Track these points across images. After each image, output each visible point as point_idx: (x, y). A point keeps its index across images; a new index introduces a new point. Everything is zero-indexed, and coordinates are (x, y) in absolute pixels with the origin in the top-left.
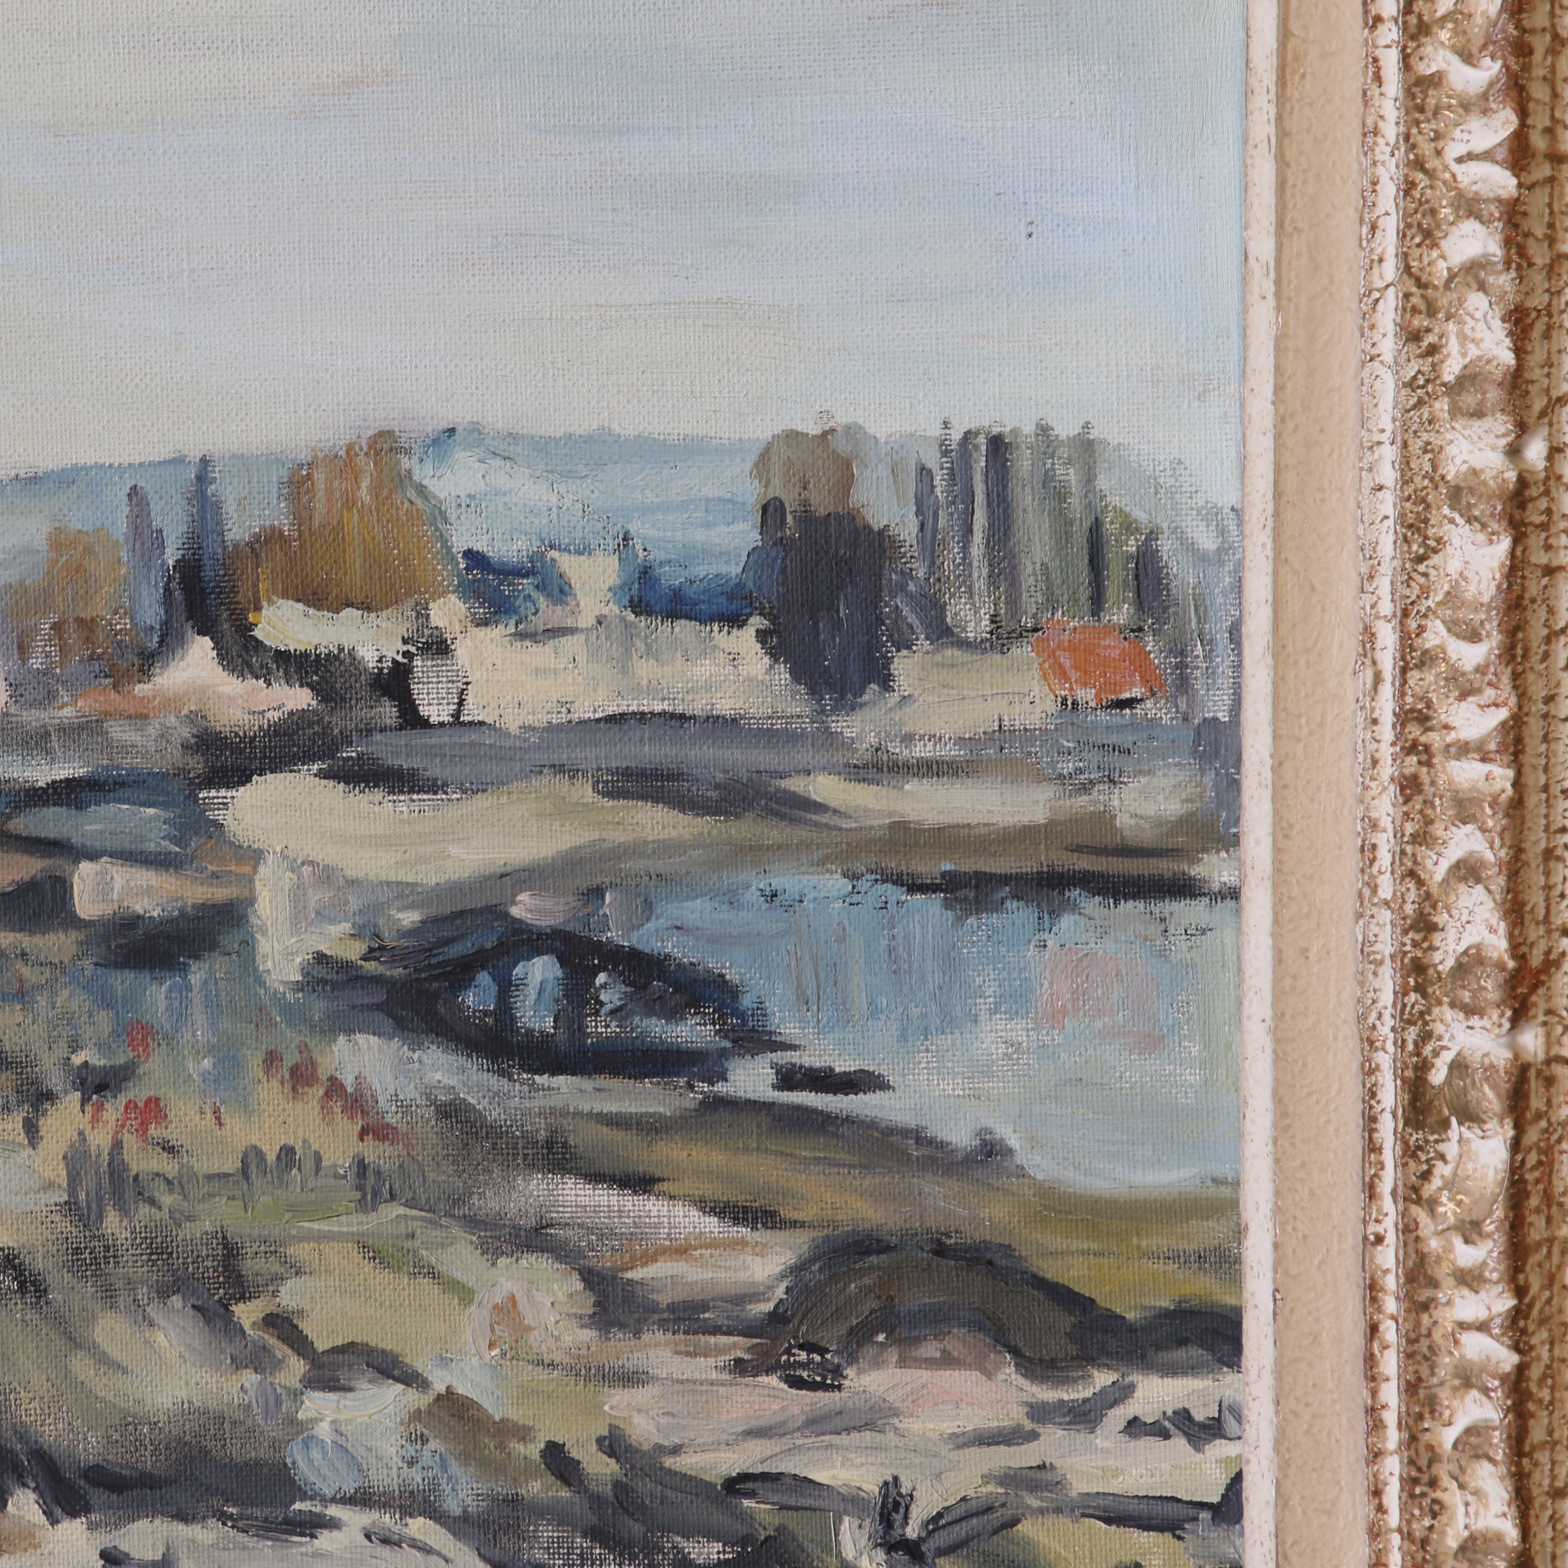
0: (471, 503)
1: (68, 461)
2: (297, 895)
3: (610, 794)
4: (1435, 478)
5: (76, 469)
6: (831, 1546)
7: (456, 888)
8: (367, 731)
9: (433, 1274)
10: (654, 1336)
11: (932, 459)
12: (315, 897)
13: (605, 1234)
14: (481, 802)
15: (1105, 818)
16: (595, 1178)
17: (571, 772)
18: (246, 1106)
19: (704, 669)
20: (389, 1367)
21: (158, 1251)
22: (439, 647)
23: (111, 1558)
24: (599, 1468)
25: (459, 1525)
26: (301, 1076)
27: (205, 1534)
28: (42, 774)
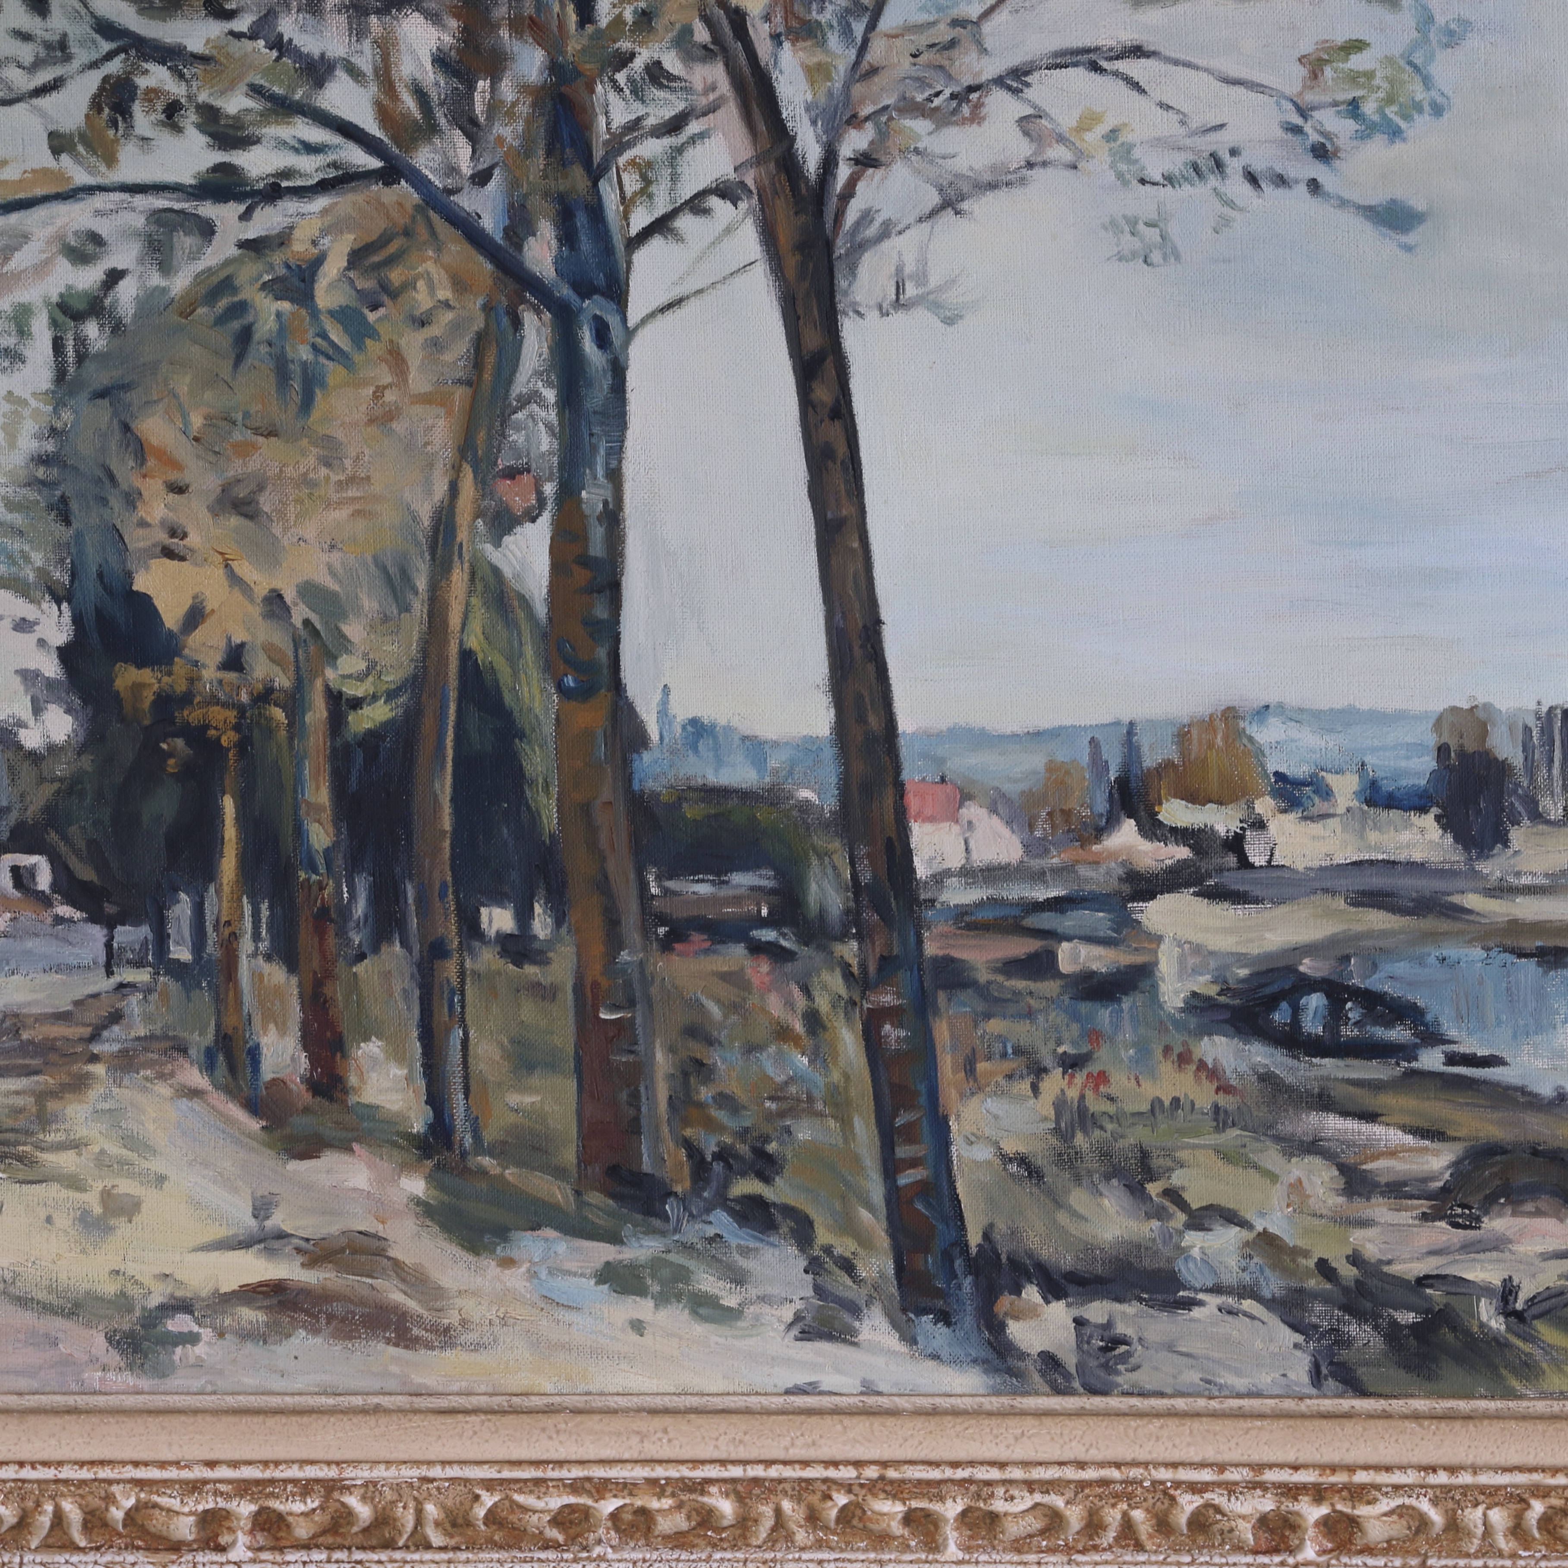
0: (1278, 745)
1: (1056, 724)
2: (1181, 960)
3: (1355, 904)
5: (1061, 728)
6: (1473, 1313)
7: (1268, 956)
8: (1220, 870)
9: (1256, 1167)
10: (1377, 1200)
11: (1531, 722)
12: (1191, 961)
13: (1351, 1144)
14: (1283, 909)
16: (1345, 1113)
17: (1334, 893)
18: (1153, 1075)
19: (1405, 836)
20: (1231, 1218)
21: (1105, 1154)
22: (1260, 825)
23: (1079, 1322)
24: (1348, 1272)
25: (1270, 1304)
26: (1183, 1059)
27: (1130, 1309)
28: (1041, 894)
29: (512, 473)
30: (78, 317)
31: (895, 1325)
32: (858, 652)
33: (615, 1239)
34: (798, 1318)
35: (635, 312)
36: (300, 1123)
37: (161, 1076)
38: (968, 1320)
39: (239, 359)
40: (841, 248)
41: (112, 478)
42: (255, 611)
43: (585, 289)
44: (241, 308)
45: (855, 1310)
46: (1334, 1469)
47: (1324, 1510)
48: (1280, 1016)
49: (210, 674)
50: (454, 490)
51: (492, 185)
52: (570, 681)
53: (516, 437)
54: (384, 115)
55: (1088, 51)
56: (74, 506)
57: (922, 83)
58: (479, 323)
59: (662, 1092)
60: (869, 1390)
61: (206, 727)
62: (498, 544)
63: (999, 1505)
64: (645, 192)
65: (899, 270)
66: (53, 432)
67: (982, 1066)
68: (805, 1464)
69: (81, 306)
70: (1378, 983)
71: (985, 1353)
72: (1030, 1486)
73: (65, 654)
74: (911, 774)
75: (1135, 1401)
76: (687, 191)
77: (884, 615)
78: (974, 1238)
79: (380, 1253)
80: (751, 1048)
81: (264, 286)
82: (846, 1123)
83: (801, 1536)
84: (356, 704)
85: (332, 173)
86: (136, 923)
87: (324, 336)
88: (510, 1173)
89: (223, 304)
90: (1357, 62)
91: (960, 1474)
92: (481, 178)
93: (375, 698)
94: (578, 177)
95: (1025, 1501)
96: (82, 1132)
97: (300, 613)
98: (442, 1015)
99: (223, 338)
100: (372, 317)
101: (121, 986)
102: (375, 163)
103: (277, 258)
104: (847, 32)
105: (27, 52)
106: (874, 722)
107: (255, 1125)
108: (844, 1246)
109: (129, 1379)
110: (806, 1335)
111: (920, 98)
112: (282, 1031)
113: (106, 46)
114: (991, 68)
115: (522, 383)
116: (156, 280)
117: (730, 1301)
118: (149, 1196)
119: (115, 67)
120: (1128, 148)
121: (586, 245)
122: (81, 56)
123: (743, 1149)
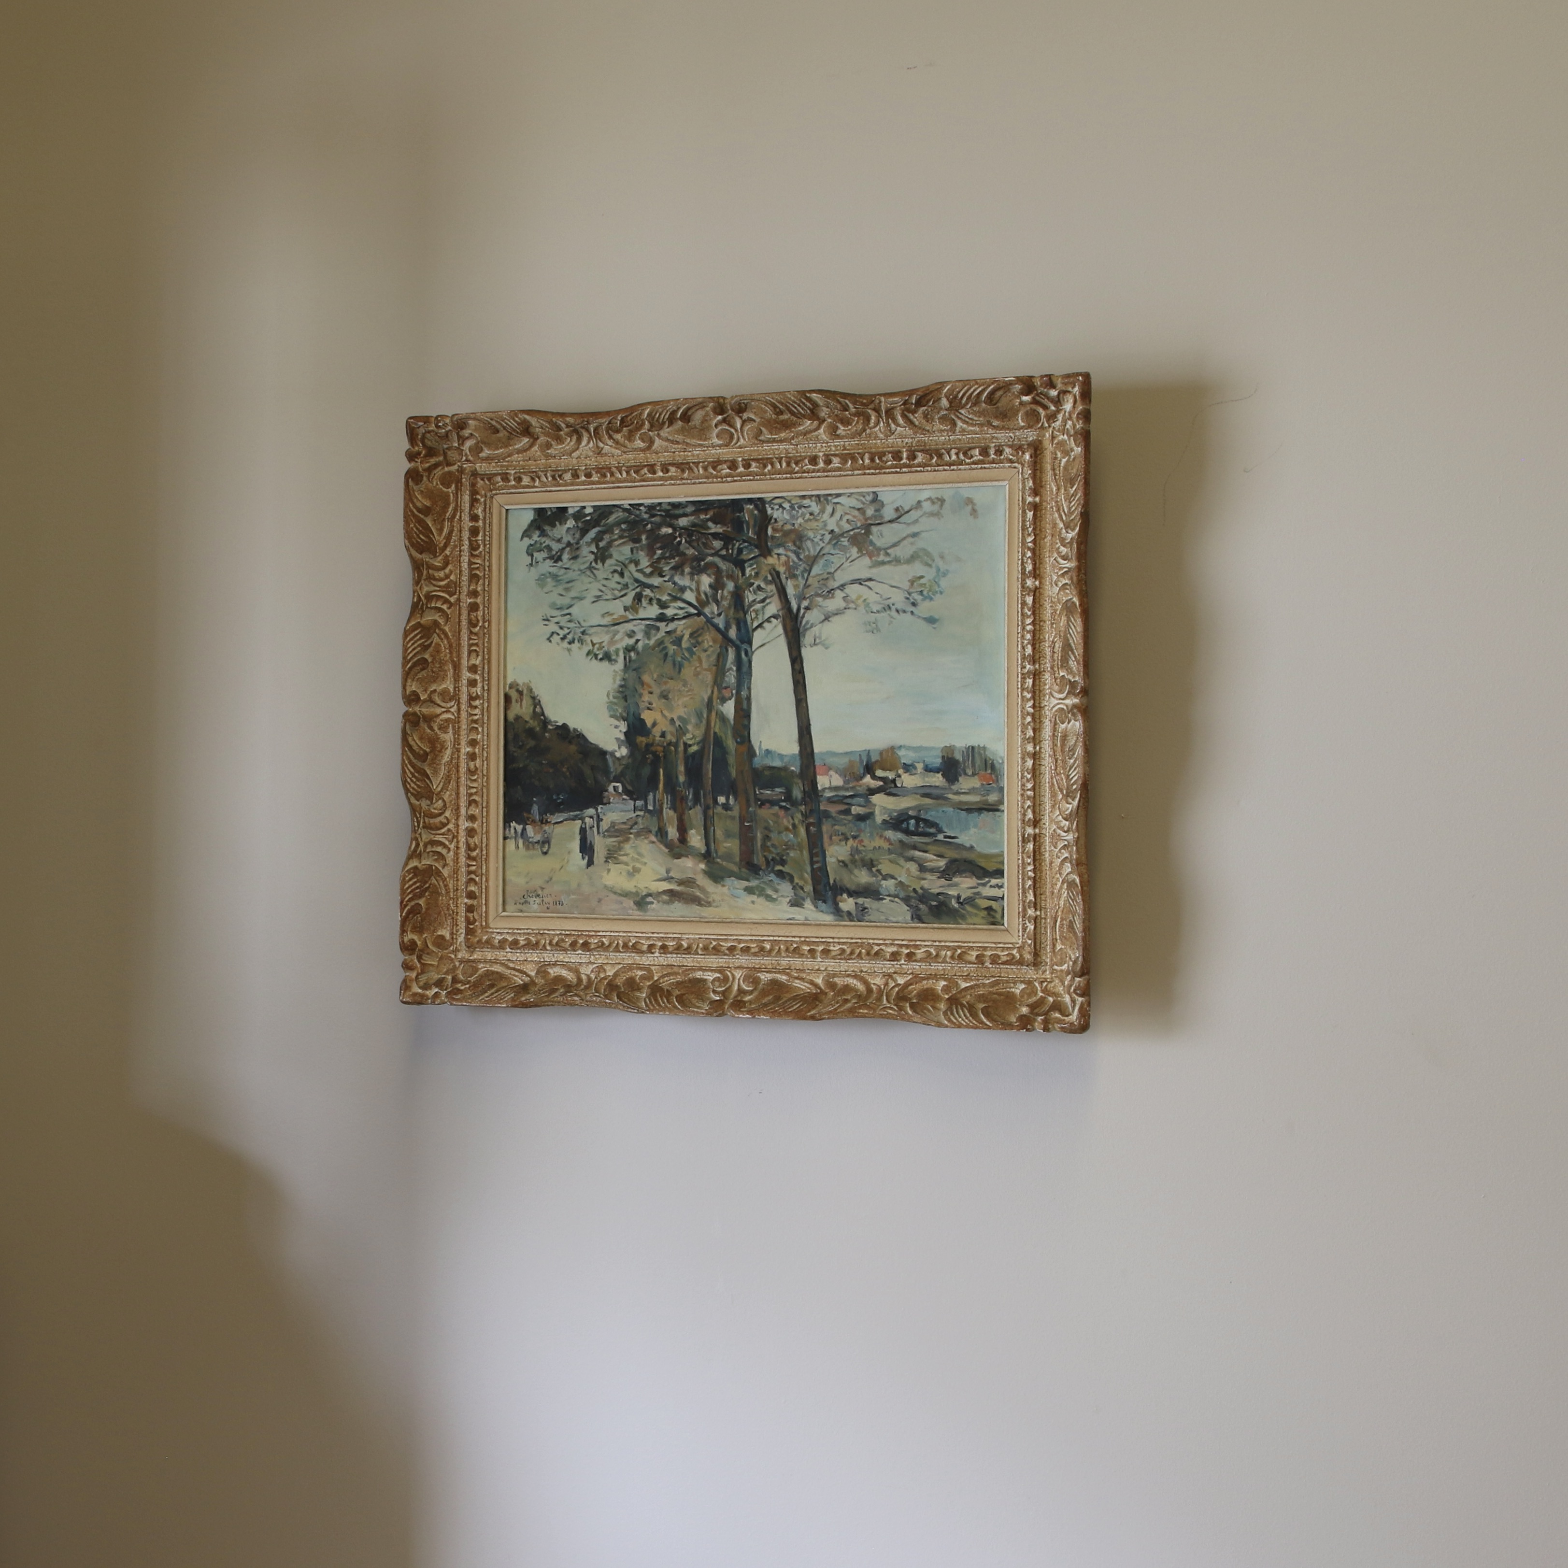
0: (904, 756)
2: (881, 811)
3: (922, 797)
4: (1026, 752)
5: (853, 751)
6: (950, 903)
8: (891, 788)
9: (898, 864)
10: (927, 873)
11: (964, 750)
12: (883, 811)
13: (921, 859)
15: (987, 800)
16: (920, 851)
17: (916, 794)
18: (874, 840)
19: (934, 779)
20: (893, 877)
21: (862, 860)
22: (899, 776)
23: (856, 903)
24: (920, 891)
25: (902, 899)
26: (881, 836)
27: (868, 900)
28: (848, 794)
29: (726, 688)
30: (629, 651)
31: (813, 903)
32: (805, 733)
33: (748, 880)
34: (790, 901)
35: (754, 647)
36: (676, 850)
37: (646, 838)
38: (830, 902)
39: (664, 661)
40: (801, 630)
41: (636, 690)
42: (668, 723)
43: (743, 642)
44: (665, 648)
45: (804, 900)
46: (911, 941)
47: (908, 951)
48: (904, 825)
49: (658, 738)
50: (712, 692)
51: (722, 617)
52: (739, 740)
53: (726, 679)
54: (698, 599)
55: (859, 579)
56: (628, 697)
57: (821, 589)
58: (719, 651)
59: (759, 844)
60: (807, 919)
61: (656, 752)
62: (722, 706)
63: (832, 948)
64: (756, 617)
65: (815, 635)
66: (624, 679)
67: (834, 838)
68: (788, 937)
69: (630, 648)
70: (927, 817)
71: (832, 910)
72: (839, 943)
73: (626, 734)
74: (818, 763)
75: (868, 923)
76: (766, 617)
77: (811, 723)
78: (832, 882)
79: (695, 883)
80: (780, 833)
81: (671, 642)
82: (801, 851)
83: (783, 954)
84: (690, 746)
85: (686, 614)
86: (640, 800)
87: (684, 654)
88: (724, 863)
89: (661, 647)
90: (922, 581)
91: (824, 940)
92: (719, 615)
93: (694, 744)
94: (741, 614)
95: (838, 947)
96: (628, 851)
97: (678, 723)
98: (709, 823)
99: (661, 656)
100: (694, 649)
101: (637, 816)
102: (696, 612)
103: (673, 635)
104: (803, 576)
105: (619, 587)
106: (809, 750)
107: (667, 850)
108: (801, 883)
109: (638, 913)
110: (792, 905)
111: (820, 592)
112: (673, 827)
113: (636, 585)
114: (836, 584)
115: (728, 666)
116: (647, 642)
117: (774, 897)
118: (643, 868)
119: (638, 590)
120: (868, 604)
121: (743, 631)
122: (631, 587)
123: (778, 858)
